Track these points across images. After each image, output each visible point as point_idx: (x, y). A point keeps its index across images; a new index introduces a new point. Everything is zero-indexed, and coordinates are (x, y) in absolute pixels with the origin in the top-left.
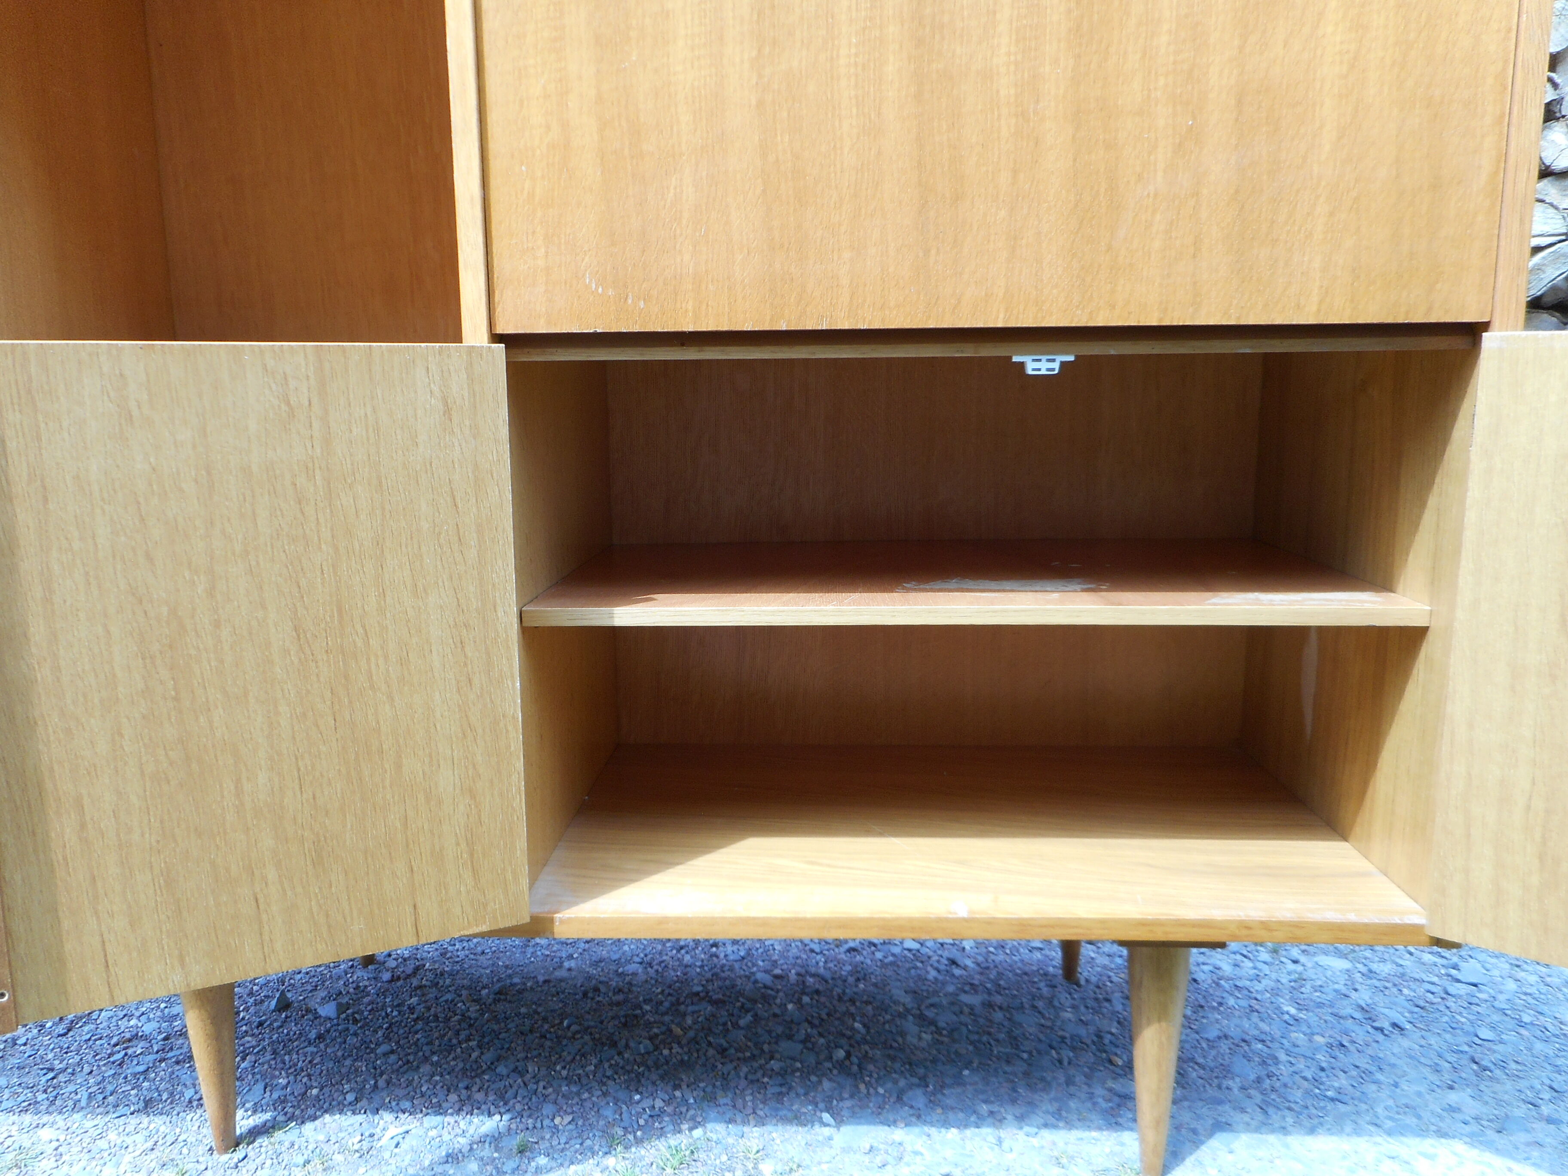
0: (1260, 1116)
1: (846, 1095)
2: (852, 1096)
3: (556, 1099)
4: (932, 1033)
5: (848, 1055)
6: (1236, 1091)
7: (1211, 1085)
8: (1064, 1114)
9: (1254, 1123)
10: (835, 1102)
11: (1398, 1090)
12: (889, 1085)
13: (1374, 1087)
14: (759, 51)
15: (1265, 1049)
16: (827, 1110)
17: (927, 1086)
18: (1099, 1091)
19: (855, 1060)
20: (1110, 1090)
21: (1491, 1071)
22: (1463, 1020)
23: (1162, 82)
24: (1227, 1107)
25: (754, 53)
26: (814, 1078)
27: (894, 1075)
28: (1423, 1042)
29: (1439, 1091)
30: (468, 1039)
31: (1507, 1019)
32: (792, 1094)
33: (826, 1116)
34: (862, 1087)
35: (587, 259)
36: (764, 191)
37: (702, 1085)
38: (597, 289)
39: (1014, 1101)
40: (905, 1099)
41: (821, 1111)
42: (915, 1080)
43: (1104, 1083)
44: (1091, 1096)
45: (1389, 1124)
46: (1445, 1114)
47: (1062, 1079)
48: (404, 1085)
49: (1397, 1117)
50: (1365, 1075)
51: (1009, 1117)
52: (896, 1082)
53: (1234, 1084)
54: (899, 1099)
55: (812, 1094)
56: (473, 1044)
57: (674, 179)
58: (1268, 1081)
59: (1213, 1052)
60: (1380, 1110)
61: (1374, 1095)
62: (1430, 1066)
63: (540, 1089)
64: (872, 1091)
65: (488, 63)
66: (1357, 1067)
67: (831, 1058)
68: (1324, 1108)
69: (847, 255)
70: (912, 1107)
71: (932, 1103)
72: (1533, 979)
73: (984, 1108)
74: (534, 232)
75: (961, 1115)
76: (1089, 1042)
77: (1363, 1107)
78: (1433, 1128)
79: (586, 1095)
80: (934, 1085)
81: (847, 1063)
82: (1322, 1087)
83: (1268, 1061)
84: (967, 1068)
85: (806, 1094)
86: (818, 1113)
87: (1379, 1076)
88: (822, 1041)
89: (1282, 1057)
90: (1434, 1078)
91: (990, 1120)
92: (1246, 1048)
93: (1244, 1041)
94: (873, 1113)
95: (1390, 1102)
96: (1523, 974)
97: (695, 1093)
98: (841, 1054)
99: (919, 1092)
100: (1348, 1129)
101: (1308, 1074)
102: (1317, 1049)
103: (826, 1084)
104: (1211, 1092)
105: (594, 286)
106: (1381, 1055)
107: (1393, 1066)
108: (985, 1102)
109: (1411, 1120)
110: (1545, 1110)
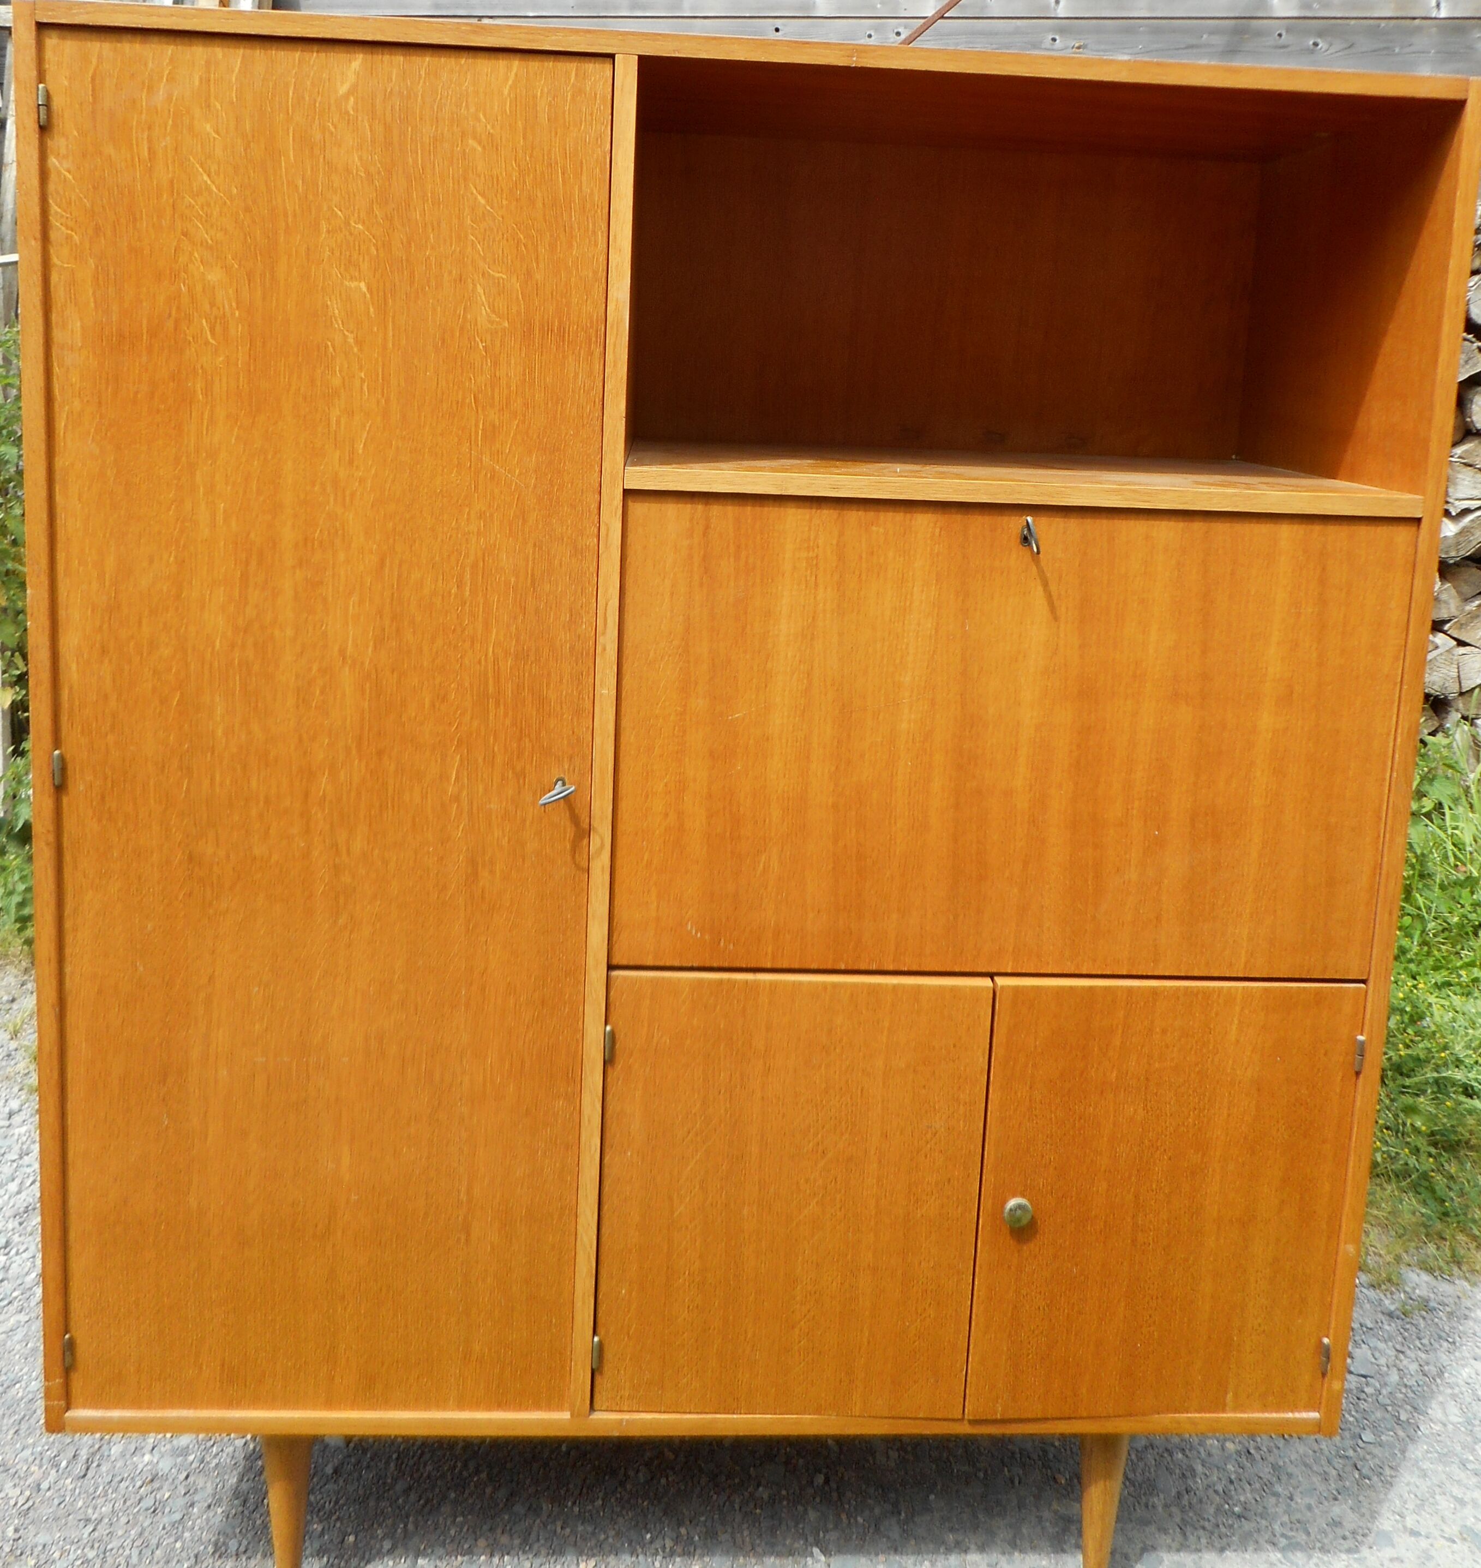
0: (1179, 1537)
1: (831, 1526)
2: (836, 1527)
3: (576, 1542)
4: (898, 1450)
5: (827, 1481)
6: (1160, 1509)
7: (1139, 1503)
8: (1018, 1542)
9: (1174, 1545)
10: (821, 1534)
11: (1293, 1504)
12: (867, 1513)
13: (1273, 1500)
14: (837, 767)
15: (1185, 1461)
16: (817, 1546)
17: (900, 1514)
18: (1046, 1514)
19: (834, 1486)
20: (1056, 1512)
21: (1369, 1479)
22: (1351, 1419)
23: (1137, 804)
24: (1153, 1528)
25: (833, 768)
26: (800, 1508)
27: (870, 1501)
28: (1316, 1447)
29: (1326, 1503)
30: (477, 1471)
31: (1388, 1416)
32: (784, 1527)
33: (816, 1551)
34: (844, 1517)
35: (690, 912)
36: (834, 868)
37: (703, 1519)
38: (696, 933)
39: (975, 1528)
40: (882, 1529)
41: (812, 1546)
42: (888, 1507)
43: (1050, 1505)
44: (1040, 1519)
45: (1283, 1542)
46: (1328, 1529)
47: (1015, 1503)
48: (432, 1528)
49: (1290, 1534)
50: (1267, 1486)
51: (973, 1546)
52: (872, 1510)
53: (1158, 1501)
54: (877, 1529)
55: (801, 1526)
56: (483, 1476)
57: (763, 857)
58: (1186, 1497)
59: (1141, 1464)
60: (1277, 1527)
61: (1273, 1510)
62: (1320, 1474)
63: (559, 1530)
64: (852, 1520)
65: (623, 766)
66: (1260, 1478)
67: (812, 1482)
68: (1231, 1526)
69: (894, 916)
70: (888, 1538)
71: (906, 1534)
72: (1414, 1367)
73: (951, 1537)
74: (649, 891)
75: (931, 1546)
76: (1036, 1457)
77: (1264, 1523)
78: (1318, 1545)
79: (602, 1537)
80: (905, 1513)
81: (827, 1488)
82: (1230, 1502)
83: (1187, 1473)
84: (932, 1492)
85: (796, 1526)
86: (809, 1549)
87: (1278, 1488)
88: (801, 1461)
89: (1199, 1468)
90: (1321, 1487)
91: (957, 1550)
92: (1169, 1459)
93: (1167, 1450)
94: (856, 1545)
95: (1285, 1518)
96: (1405, 1362)
97: (698, 1529)
98: (820, 1479)
99: (894, 1520)
100: (1250, 1548)
101: (1220, 1488)
102: (1229, 1458)
103: (812, 1515)
104: (1140, 1512)
105: (694, 932)
106: (1281, 1463)
107: (1290, 1476)
108: (952, 1530)
109: (1301, 1537)
110: (1410, 1522)
